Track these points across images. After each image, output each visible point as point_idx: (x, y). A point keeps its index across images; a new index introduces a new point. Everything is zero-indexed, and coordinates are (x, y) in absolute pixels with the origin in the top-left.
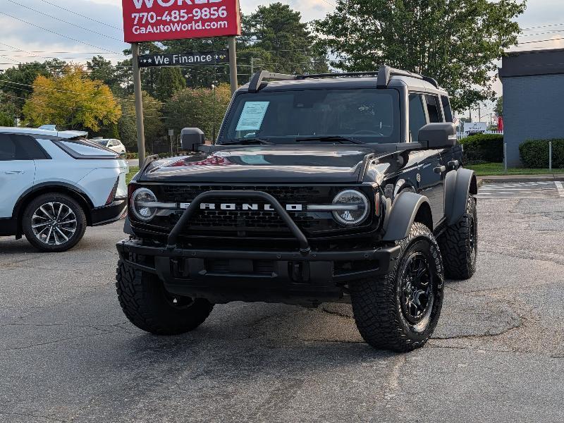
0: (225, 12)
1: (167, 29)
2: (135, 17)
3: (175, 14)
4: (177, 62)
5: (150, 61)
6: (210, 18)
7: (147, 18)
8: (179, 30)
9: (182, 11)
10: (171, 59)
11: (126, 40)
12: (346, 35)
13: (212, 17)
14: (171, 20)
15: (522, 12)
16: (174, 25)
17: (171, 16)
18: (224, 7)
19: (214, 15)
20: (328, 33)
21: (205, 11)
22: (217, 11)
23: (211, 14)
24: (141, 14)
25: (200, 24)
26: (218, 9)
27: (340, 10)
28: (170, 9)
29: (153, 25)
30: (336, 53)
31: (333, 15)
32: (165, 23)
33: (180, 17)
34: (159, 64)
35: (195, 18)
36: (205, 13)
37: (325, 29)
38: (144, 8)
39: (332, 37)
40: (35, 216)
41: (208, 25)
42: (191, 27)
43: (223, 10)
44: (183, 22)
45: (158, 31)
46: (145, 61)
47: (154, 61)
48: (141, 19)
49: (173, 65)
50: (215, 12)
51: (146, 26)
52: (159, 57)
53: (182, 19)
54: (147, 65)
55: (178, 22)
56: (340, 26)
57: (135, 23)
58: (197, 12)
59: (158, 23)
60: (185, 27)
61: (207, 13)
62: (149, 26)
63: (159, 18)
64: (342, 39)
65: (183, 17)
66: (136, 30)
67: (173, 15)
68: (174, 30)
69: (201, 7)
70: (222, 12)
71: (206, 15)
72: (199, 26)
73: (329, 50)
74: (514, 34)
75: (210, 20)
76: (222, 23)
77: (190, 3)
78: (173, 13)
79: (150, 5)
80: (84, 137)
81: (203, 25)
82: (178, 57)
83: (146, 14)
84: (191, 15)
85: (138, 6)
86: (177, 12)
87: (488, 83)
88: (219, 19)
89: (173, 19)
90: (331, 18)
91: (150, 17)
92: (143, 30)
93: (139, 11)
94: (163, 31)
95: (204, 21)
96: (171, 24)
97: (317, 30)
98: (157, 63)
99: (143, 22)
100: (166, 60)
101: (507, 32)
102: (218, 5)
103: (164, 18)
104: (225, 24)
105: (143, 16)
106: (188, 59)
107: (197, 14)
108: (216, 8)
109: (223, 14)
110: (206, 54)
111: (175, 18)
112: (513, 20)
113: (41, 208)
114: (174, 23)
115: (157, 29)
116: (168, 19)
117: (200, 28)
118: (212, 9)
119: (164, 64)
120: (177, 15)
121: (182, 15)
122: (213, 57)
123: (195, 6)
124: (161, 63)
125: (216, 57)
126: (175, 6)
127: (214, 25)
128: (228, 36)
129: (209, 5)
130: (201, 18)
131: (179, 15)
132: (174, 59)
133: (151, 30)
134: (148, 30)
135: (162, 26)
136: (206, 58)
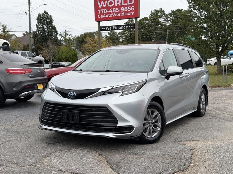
0: (134, 8)
1: (111, 16)
2: (99, 11)
3: (114, 9)
5: (104, 29)
8: (115, 16)
9: (117, 8)
11: (96, 20)
13: (128, 10)
14: (112, 12)
16: (113, 14)
17: (112, 10)
18: (133, 6)
19: (129, 9)
21: (126, 8)
22: (130, 8)
23: (128, 9)
24: (101, 10)
25: (124, 13)
26: (131, 7)
28: (112, 8)
29: (105, 14)
32: (110, 13)
33: (116, 11)
35: (122, 11)
36: (126, 9)
38: (103, 8)
41: (127, 14)
42: (120, 15)
43: (133, 7)
45: (108, 17)
46: (102, 29)
47: (106, 29)
48: (101, 12)
49: (113, 30)
50: (130, 9)
52: (108, 27)
53: (117, 12)
55: (115, 13)
57: (99, 13)
58: (122, 9)
59: (108, 13)
60: (118, 15)
61: (127, 9)
62: (104, 15)
63: (108, 11)
65: (117, 11)
66: (99, 16)
67: (114, 10)
68: (113, 16)
69: (124, 6)
70: (132, 8)
71: (126, 10)
72: (123, 14)
75: (128, 12)
76: (132, 13)
77: (120, 5)
78: (113, 9)
79: (104, 6)
81: (125, 14)
82: (115, 27)
83: (103, 10)
84: (120, 10)
85: (100, 6)
88: (131, 11)
89: (115, 12)
91: (105, 11)
92: (102, 17)
95: (125, 12)
99: (102, 13)
102: (131, 5)
103: (110, 11)
104: (133, 13)
105: (102, 11)
106: (119, 28)
107: (123, 9)
108: (130, 7)
109: (133, 9)
111: (114, 11)
116: (111, 11)
117: (124, 15)
118: (129, 7)
119: (109, 30)
120: (115, 10)
121: (117, 10)
122: (128, 27)
123: (122, 6)
124: (108, 29)
125: (130, 27)
126: (114, 7)
127: (129, 14)
128: (135, 18)
129: (127, 6)
130: (124, 11)
131: (116, 10)
132: (113, 28)
133: (105, 16)
134: (104, 16)
135: (109, 15)
136: (125, 27)
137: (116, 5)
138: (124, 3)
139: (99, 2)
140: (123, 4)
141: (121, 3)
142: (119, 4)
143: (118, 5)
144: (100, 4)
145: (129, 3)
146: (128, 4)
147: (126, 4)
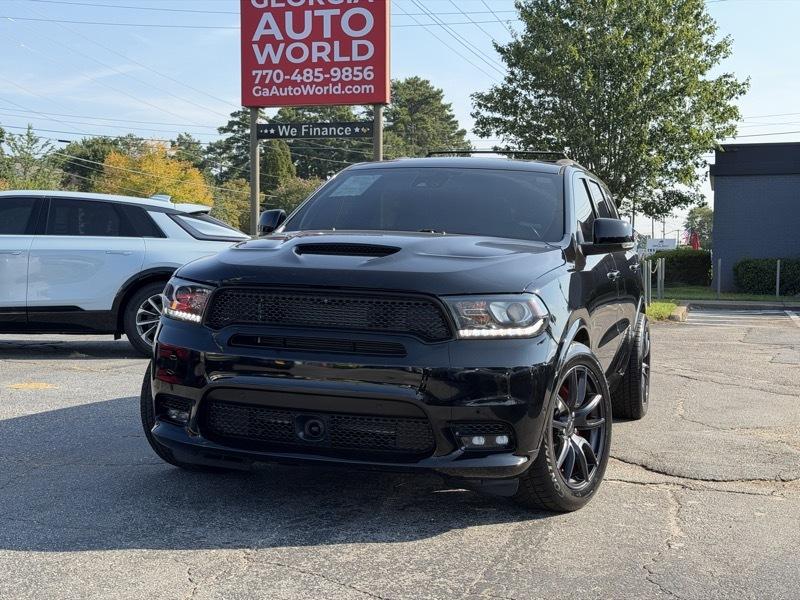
0: (370, 73)
1: (297, 91)
2: (257, 74)
3: (308, 73)
4: (307, 133)
5: (272, 131)
6: (352, 80)
7: (272, 77)
8: (311, 93)
9: (317, 70)
10: (299, 130)
11: (244, 103)
12: (515, 114)
13: (355, 79)
14: (302, 80)
15: (744, 92)
16: (305, 87)
17: (302, 75)
18: (371, 68)
19: (358, 76)
20: (493, 109)
21: (347, 71)
22: (362, 71)
23: (353, 76)
24: (265, 72)
25: (339, 87)
26: (363, 69)
27: (510, 81)
28: (302, 67)
29: (279, 86)
30: (502, 136)
31: (500, 87)
32: (295, 84)
33: (314, 77)
34: (284, 136)
35: (333, 80)
36: (346, 74)
37: (489, 105)
38: (269, 64)
39: (497, 115)
40: (141, 311)
41: (349, 90)
42: (328, 90)
43: (369, 70)
44: (317, 84)
45: (286, 94)
46: (266, 131)
47: (277, 132)
48: (263, 78)
49: (303, 137)
50: (360, 74)
51: (270, 86)
52: (284, 127)
53: (316, 80)
54: (269, 136)
55: (311, 84)
56: (509, 102)
57: (257, 82)
58: (335, 72)
59: (286, 84)
60: (319, 90)
61: (349, 74)
62: (274, 87)
63: (287, 77)
64: (511, 118)
65: (318, 77)
66: (257, 91)
67: (306, 75)
68: (305, 93)
69: (341, 65)
70: (368, 73)
71: (347, 77)
72: (337, 90)
73: (494, 131)
74: (732, 122)
75: (352, 83)
76: (368, 87)
77: (327, 60)
78: (305, 72)
79: (276, 60)
80: (206, 212)
81: (343, 89)
82: (308, 128)
83: (270, 72)
84: (328, 76)
85: (261, 60)
86: (311, 71)
87: (696, 183)
88: (363, 82)
89: (310, 80)
90: (497, 90)
91: (276, 75)
92: (266, 93)
93: (262, 67)
94: (291, 94)
95: (344, 84)
96: (302, 86)
97: (480, 105)
98: (281, 134)
99: (267, 82)
100: (294, 131)
101: (723, 118)
102: (364, 64)
103: (293, 78)
104: (370, 89)
105: (267, 74)
106: (321, 131)
107: (337, 74)
108: (360, 68)
109: (369, 76)
110: (345, 125)
111: (308, 78)
112: (731, 103)
113: (149, 300)
114: (305, 84)
115: (283, 92)
116: (299, 79)
117: (339, 92)
118: (356, 68)
119: (290, 136)
120: (310, 75)
121: (316, 74)
122: (353, 131)
123: (333, 64)
124: (287, 134)
125: (357, 130)
126: (309, 64)
127: (357, 89)
128: (374, 104)
129: (352, 64)
130: (341, 80)
131: (313, 75)
132: (303, 130)
133: (277, 92)
134: (272, 92)
135: (290, 88)
136: (343, 131)
137: (315, 60)
138: (340, 56)
139: (256, 47)
140: (337, 58)
141: (331, 55)
142: (324, 55)
143: (320, 58)
144: (262, 54)
145: (356, 57)
146: (354, 59)
147: (347, 59)
